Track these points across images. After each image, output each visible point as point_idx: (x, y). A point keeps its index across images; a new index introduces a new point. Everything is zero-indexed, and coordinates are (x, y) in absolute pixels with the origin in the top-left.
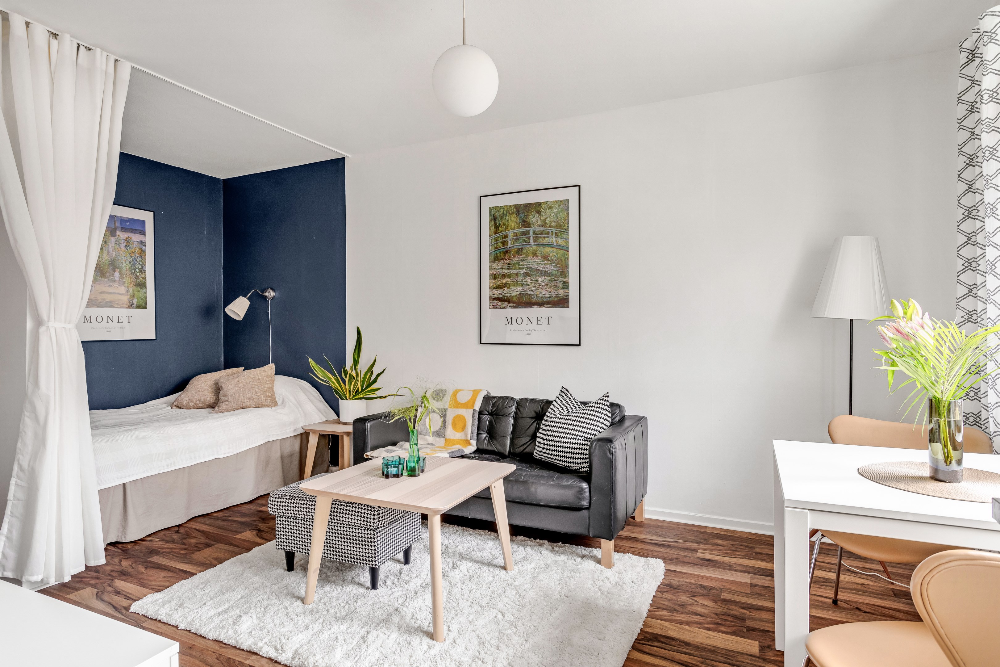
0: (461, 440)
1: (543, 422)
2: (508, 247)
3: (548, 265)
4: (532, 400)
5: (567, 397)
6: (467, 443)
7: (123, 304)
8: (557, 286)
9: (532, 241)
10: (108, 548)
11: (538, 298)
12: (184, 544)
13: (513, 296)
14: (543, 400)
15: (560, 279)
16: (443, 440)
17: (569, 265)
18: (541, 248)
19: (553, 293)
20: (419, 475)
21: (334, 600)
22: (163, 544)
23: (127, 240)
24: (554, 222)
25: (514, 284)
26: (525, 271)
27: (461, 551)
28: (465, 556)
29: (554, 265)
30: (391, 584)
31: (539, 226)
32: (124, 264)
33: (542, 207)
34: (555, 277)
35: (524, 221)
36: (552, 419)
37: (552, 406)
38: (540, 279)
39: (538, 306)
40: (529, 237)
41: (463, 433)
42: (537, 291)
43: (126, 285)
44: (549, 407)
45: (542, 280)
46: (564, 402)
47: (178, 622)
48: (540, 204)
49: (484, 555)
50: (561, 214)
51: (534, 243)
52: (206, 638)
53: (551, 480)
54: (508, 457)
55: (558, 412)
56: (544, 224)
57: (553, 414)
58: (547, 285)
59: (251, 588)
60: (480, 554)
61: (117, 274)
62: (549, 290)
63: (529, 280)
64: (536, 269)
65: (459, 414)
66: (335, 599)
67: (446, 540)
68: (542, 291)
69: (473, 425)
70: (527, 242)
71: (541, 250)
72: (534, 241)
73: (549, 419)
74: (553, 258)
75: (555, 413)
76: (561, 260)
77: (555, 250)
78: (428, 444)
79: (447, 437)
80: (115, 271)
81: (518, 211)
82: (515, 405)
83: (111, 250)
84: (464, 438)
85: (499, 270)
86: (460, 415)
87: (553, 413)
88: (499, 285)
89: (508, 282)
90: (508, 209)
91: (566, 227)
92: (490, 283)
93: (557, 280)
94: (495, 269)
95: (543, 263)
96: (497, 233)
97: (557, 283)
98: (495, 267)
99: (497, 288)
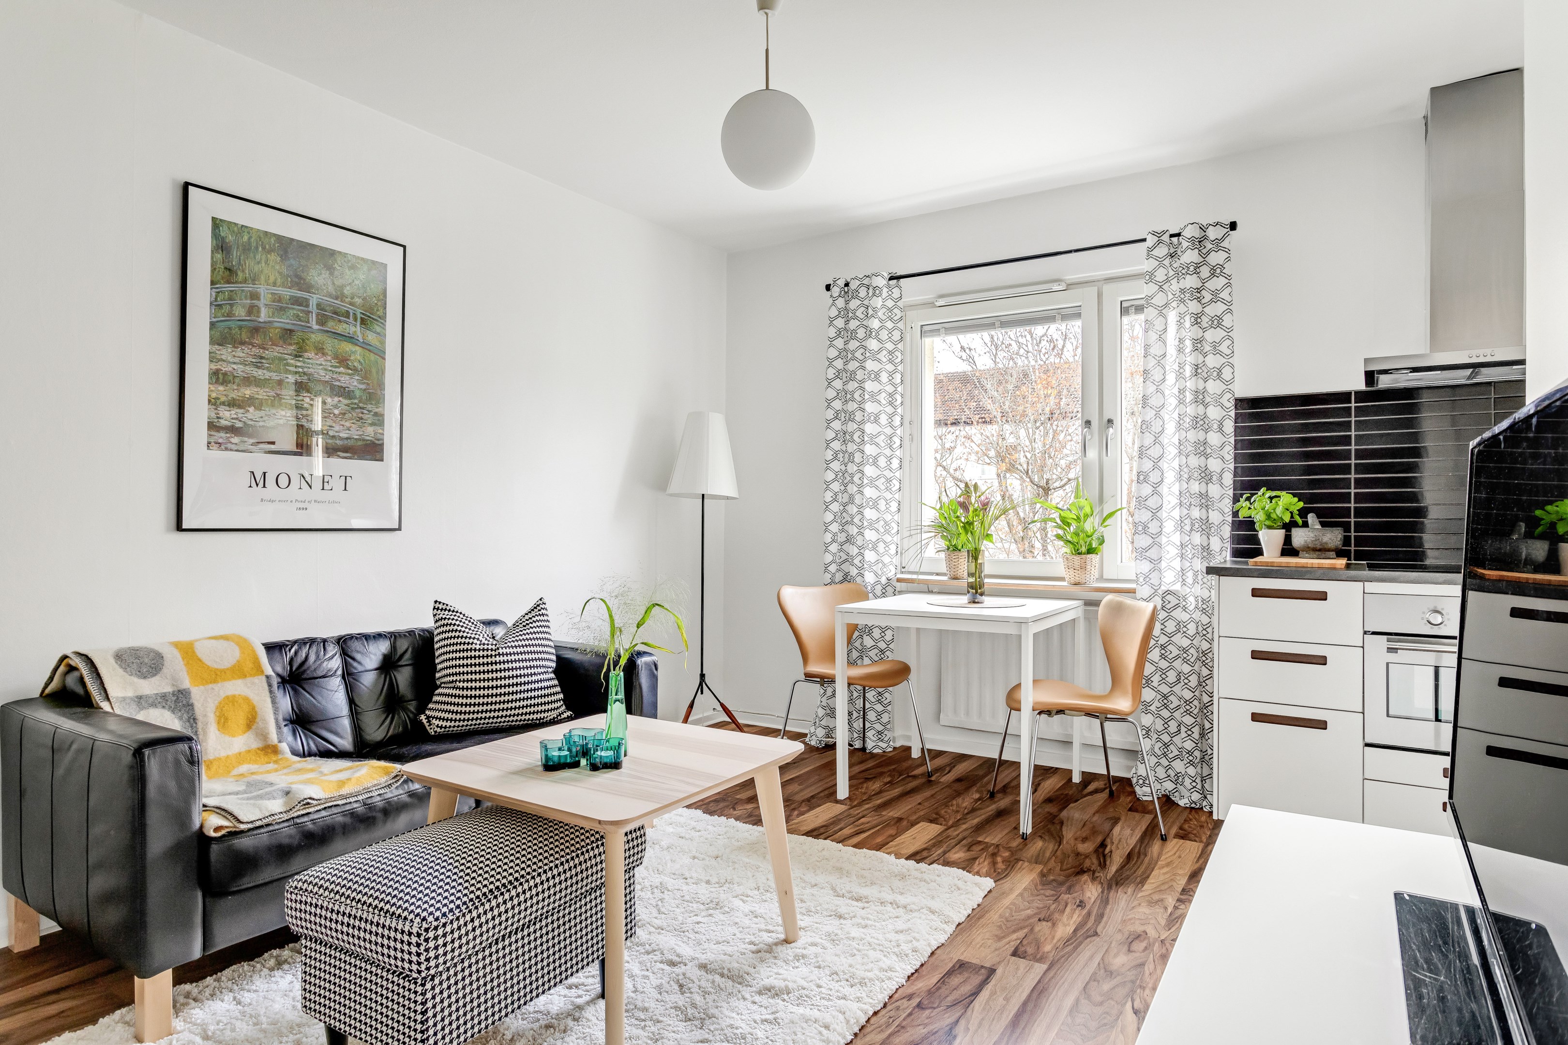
0: (253, 751)
2: (260, 320)
3: (347, 377)
8: (362, 419)
9: (314, 322)
17: (384, 384)
18: (333, 340)
24: (359, 297)
29: (357, 378)
31: (330, 296)
33: (335, 260)
34: (360, 402)
35: (298, 276)
40: (309, 312)
41: (252, 733)
48: (331, 253)
50: (372, 285)
51: (318, 327)
56: (340, 295)
58: (344, 414)
65: (230, 693)
70: (302, 322)
71: (333, 345)
72: (318, 323)
74: (356, 364)
81: (285, 251)
82: (340, 652)
86: (234, 696)
88: (234, 399)
89: (257, 396)
90: (260, 238)
91: (380, 313)
92: (210, 391)
93: (363, 408)
94: (224, 361)
95: (337, 370)
96: (233, 283)
97: (363, 413)
98: (223, 357)
99: (229, 405)
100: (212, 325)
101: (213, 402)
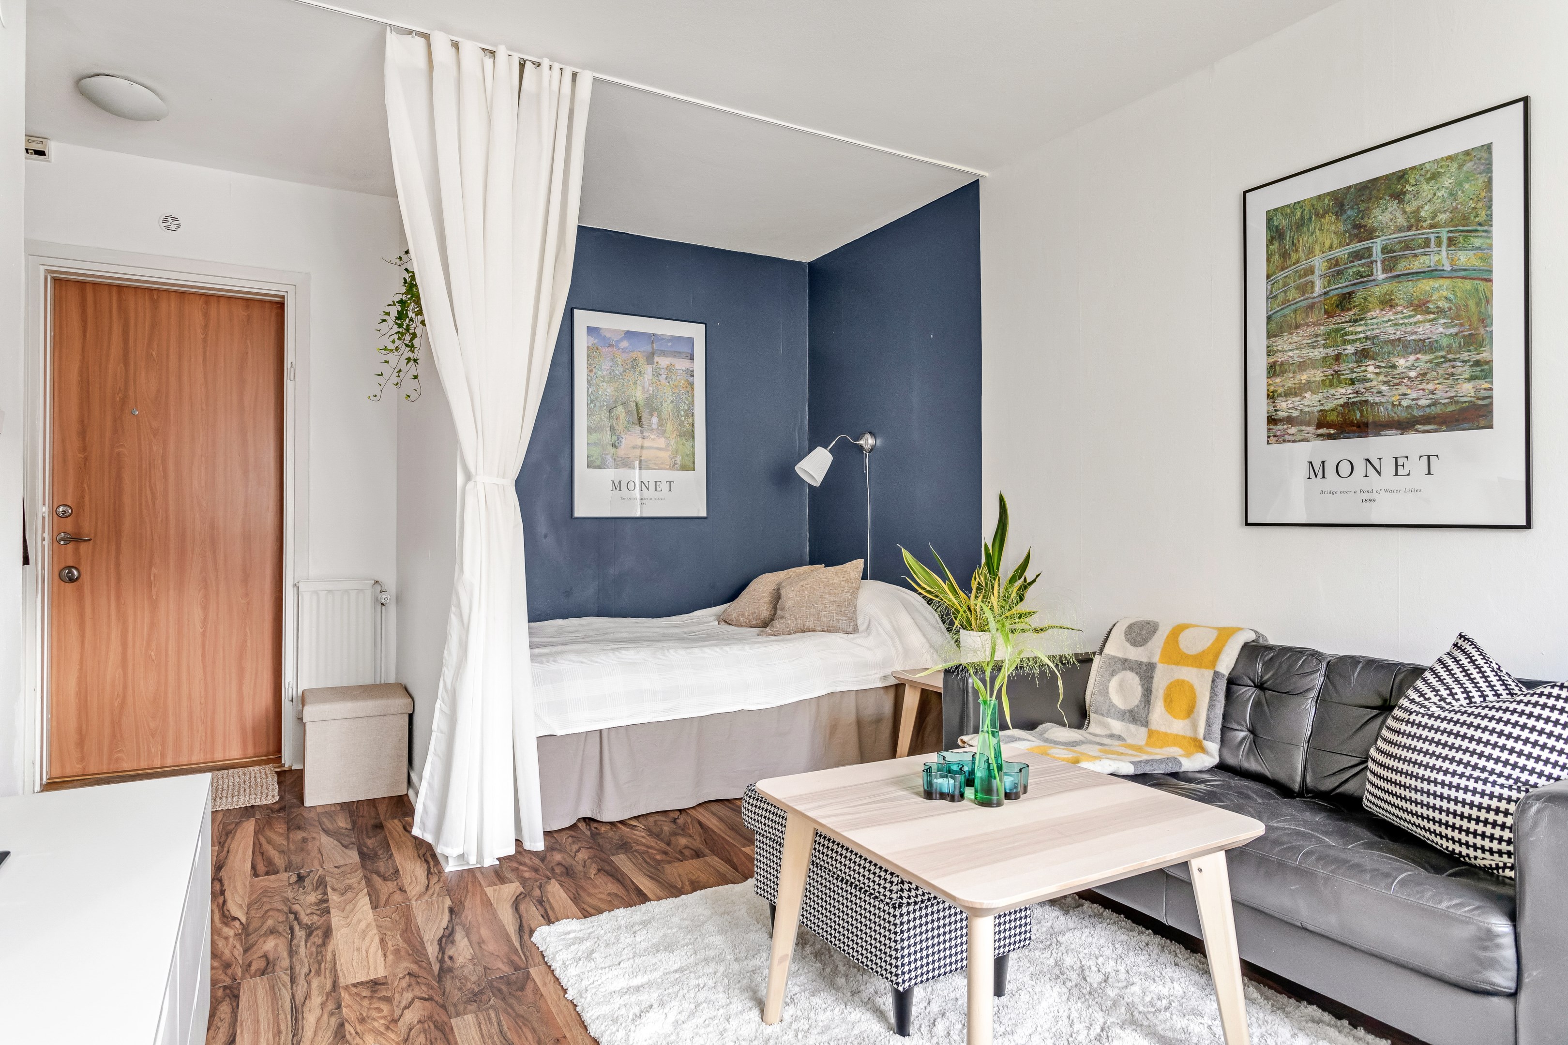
0: (1184, 737)
1: (1390, 722)
2: (1315, 295)
3: (1427, 325)
4: (1370, 663)
5: (1473, 662)
6: (1195, 746)
7: (662, 463)
8: (1453, 374)
9: (1380, 272)
10: (580, 825)
11: (1396, 410)
12: (669, 844)
13: (1326, 411)
14: (1403, 665)
15: (1465, 356)
16: (1143, 730)
17: (1490, 317)
18: (1405, 284)
19: (1442, 394)
20: (999, 804)
21: (815, 1031)
22: (643, 837)
23: (670, 368)
24: (1445, 212)
25: (1331, 381)
26: (1359, 346)
27: (1137, 1000)
28: (1140, 1017)
29: (1443, 321)
30: (942, 1034)
31: (1400, 229)
32: (665, 405)
33: (1407, 181)
34: (1448, 352)
35: (1358, 227)
36: (1413, 717)
37: (1419, 684)
38: (1401, 362)
39: (1397, 429)
40: (1372, 262)
41: (1187, 721)
42: (1395, 392)
43: (667, 435)
44: (1411, 684)
45: (1410, 363)
46: (1460, 676)
47: (569, 984)
48: (1401, 176)
49: (1190, 1029)
50: (1467, 186)
51: (1385, 276)
52: (587, 1030)
53: (1383, 884)
54: (1300, 795)
55: (1436, 699)
56: (1415, 221)
57: (1418, 703)
58: (1425, 374)
59: (701, 955)
60: (1180, 1023)
61: (655, 420)
62: (1431, 387)
63: (1371, 369)
64: (1392, 337)
65: (1182, 677)
66: (819, 1029)
67: (1112, 963)
68: (1409, 391)
69: (1211, 706)
70: (1364, 278)
71: (1404, 290)
72: (1384, 271)
73: (1405, 716)
74: (1440, 304)
75: (1426, 703)
76: (1467, 306)
77: (1446, 283)
78: (1112, 736)
79: (1154, 726)
80: (652, 415)
81: (1342, 205)
82: (1323, 671)
83: (646, 385)
84: (1189, 733)
85: (1290, 354)
86: (1183, 681)
87: (1417, 699)
88: (1290, 388)
89: (1314, 379)
90: (1313, 205)
91: (1482, 218)
92: (1269, 385)
93: (1454, 360)
94: (1280, 351)
95: (1413, 320)
96: (1287, 268)
97: (1454, 367)
98: (1280, 348)
99: (1286, 396)
100: (1269, 318)
101: (1272, 396)
